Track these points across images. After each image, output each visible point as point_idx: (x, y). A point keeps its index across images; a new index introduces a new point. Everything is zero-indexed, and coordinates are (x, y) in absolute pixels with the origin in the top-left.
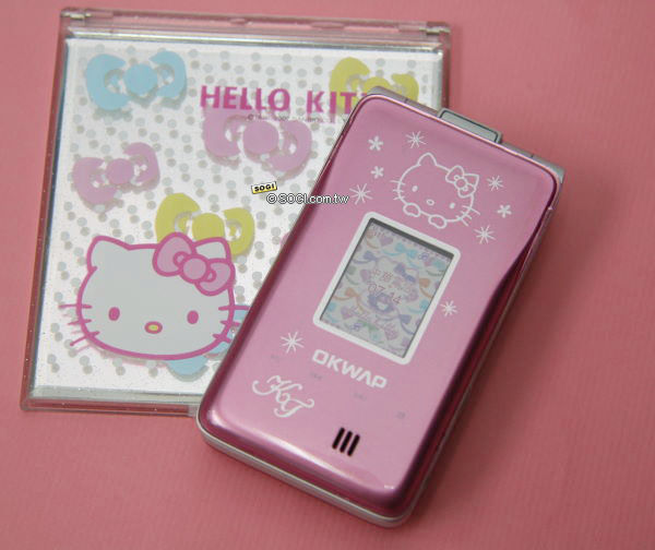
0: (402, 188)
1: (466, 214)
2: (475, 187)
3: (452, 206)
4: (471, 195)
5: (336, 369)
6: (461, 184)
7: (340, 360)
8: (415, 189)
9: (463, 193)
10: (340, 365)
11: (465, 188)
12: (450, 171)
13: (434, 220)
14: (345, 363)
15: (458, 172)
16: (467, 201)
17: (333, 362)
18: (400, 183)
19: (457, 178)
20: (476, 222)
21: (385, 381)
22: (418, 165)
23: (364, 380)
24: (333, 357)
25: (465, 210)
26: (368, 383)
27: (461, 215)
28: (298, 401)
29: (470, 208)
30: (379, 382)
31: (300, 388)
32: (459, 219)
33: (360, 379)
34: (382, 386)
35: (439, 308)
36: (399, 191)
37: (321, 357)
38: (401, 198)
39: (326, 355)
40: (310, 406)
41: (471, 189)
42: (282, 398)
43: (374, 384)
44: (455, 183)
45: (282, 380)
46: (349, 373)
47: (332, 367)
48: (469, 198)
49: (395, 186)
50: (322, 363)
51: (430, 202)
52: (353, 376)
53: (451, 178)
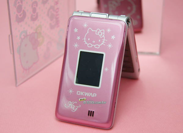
0: (86, 40)
1: (103, 42)
2: (104, 33)
3: (99, 41)
4: (104, 36)
5: (83, 95)
6: (100, 34)
7: (83, 92)
8: (89, 39)
9: (101, 36)
10: (84, 94)
11: (101, 35)
12: (96, 31)
13: (96, 46)
14: (85, 93)
15: (98, 31)
16: (103, 38)
17: (82, 93)
18: (85, 39)
19: (99, 32)
20: (107, 43)
21: (96, 94)
22: (88, 32)
23: (91, 95)
24: (82, 92)
25: (103, 41)
26: (92, 96)
27: (102, 42)
28: (77, 106)
29: (104, 40)
30: (95, 95)
31: (76, 103)
32: (102, 44)
33: (90, 96)
34: (96, 96)
35: (104, 70)
36: (85, 41)
37: (79, 93)
38: (86, 43)
39: (80, 92)
40: (80, 107)
41: (103, 34)
42: (73, 107)
43: (93, 96)
44: (98, 34)
45: (71, 102)
46: (87, 95)
47: (82, 95)
48: (103, 37)
49: (84, 40)
50: (80, 94)
51: (94, 42)
52: (88, 95)
53: (97, 33)
